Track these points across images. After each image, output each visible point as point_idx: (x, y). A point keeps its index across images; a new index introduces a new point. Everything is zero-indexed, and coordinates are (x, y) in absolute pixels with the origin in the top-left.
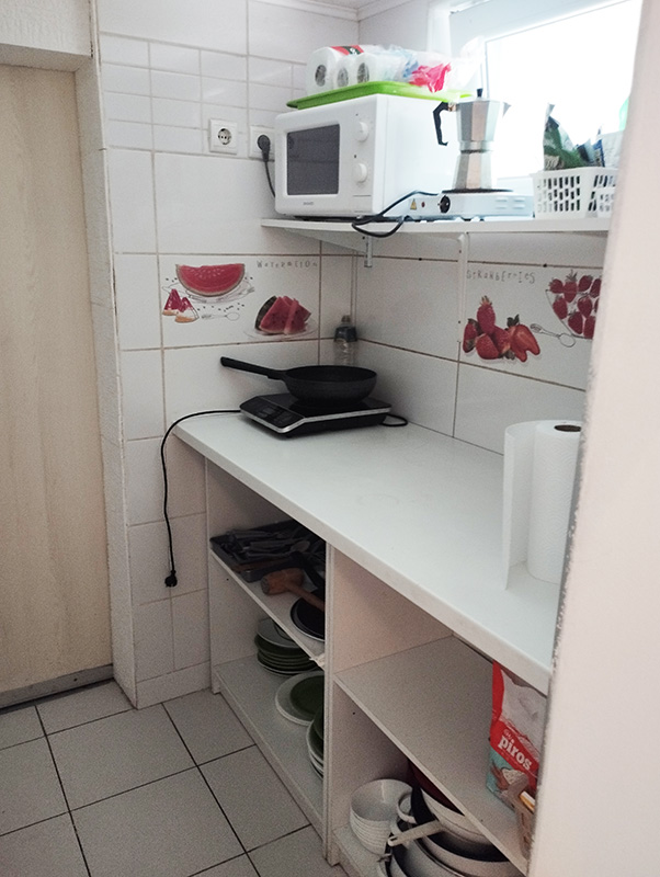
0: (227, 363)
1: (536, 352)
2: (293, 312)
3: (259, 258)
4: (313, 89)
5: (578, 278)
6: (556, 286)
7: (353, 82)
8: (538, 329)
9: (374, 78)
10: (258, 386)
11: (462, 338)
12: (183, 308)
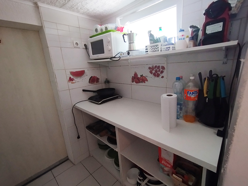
0: (84, 90)
1: (147, 81)
2: (96, 79)
3: (88, 69)
4: (95, 33)
5: (154, 66)
6: (150, 68)
7: (104, 30)
8: (147, 77)
9: (109, 29)
10: (92, 94)
11: (131, 80)
12: (73, 81)
